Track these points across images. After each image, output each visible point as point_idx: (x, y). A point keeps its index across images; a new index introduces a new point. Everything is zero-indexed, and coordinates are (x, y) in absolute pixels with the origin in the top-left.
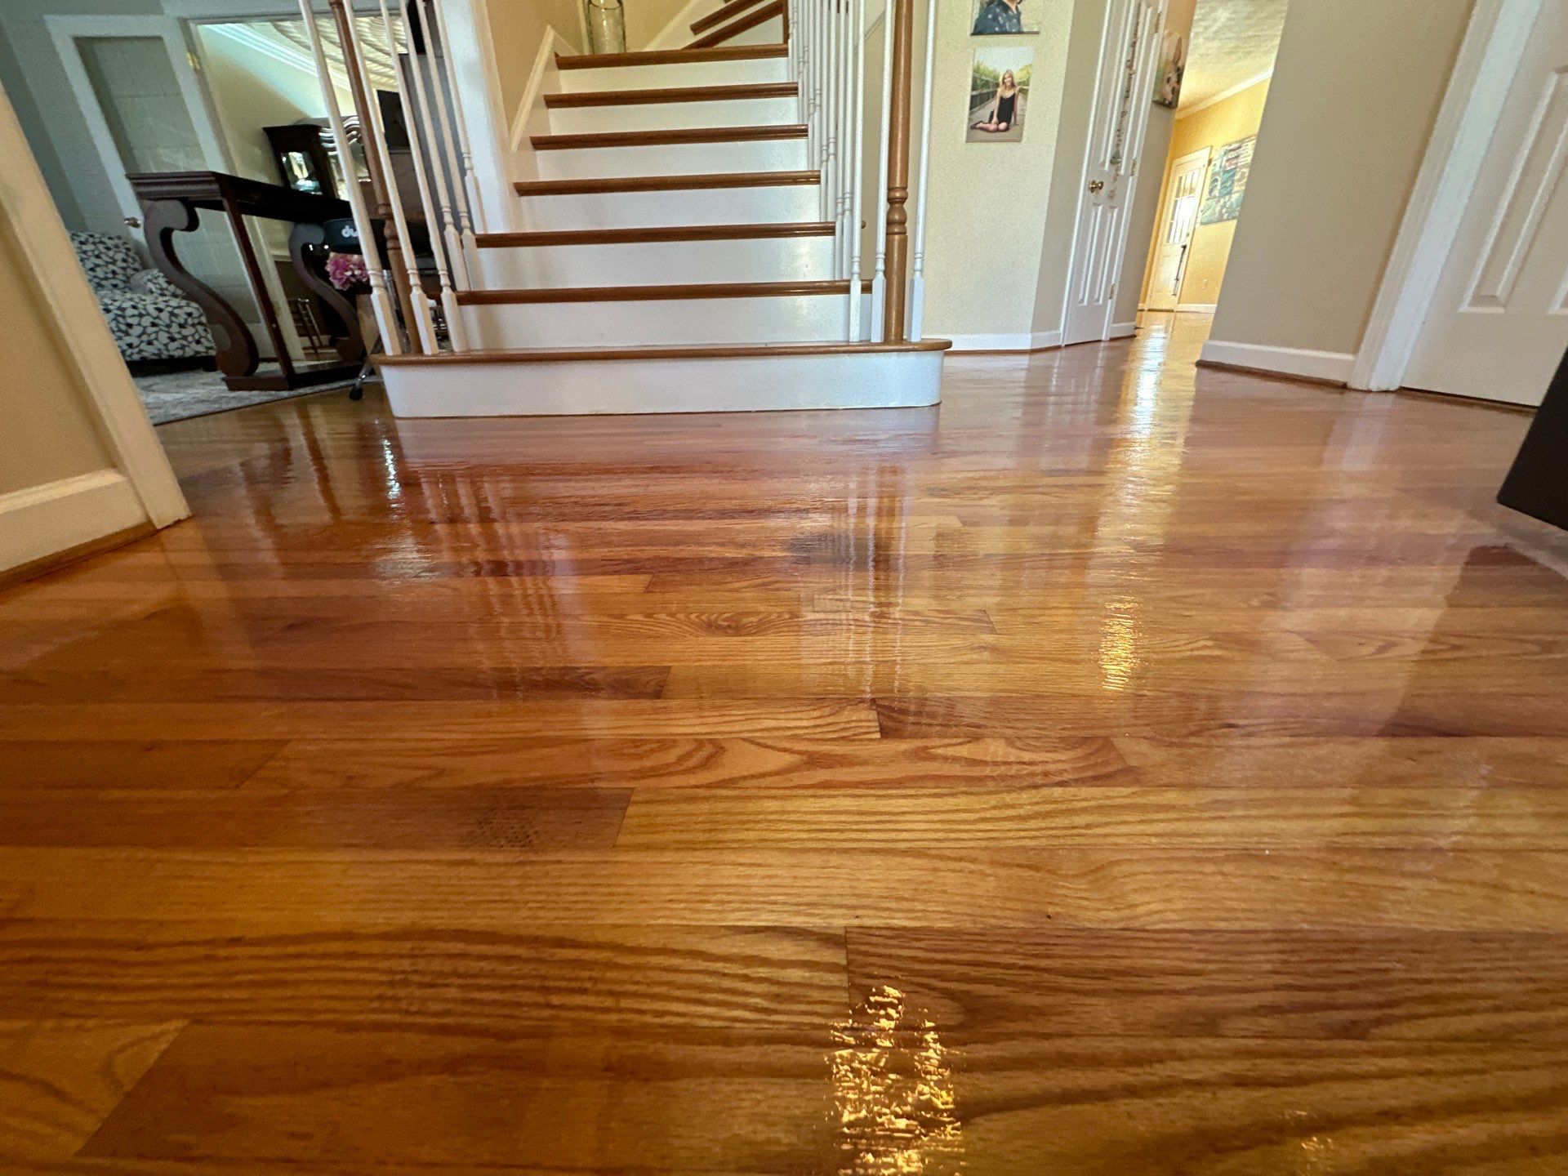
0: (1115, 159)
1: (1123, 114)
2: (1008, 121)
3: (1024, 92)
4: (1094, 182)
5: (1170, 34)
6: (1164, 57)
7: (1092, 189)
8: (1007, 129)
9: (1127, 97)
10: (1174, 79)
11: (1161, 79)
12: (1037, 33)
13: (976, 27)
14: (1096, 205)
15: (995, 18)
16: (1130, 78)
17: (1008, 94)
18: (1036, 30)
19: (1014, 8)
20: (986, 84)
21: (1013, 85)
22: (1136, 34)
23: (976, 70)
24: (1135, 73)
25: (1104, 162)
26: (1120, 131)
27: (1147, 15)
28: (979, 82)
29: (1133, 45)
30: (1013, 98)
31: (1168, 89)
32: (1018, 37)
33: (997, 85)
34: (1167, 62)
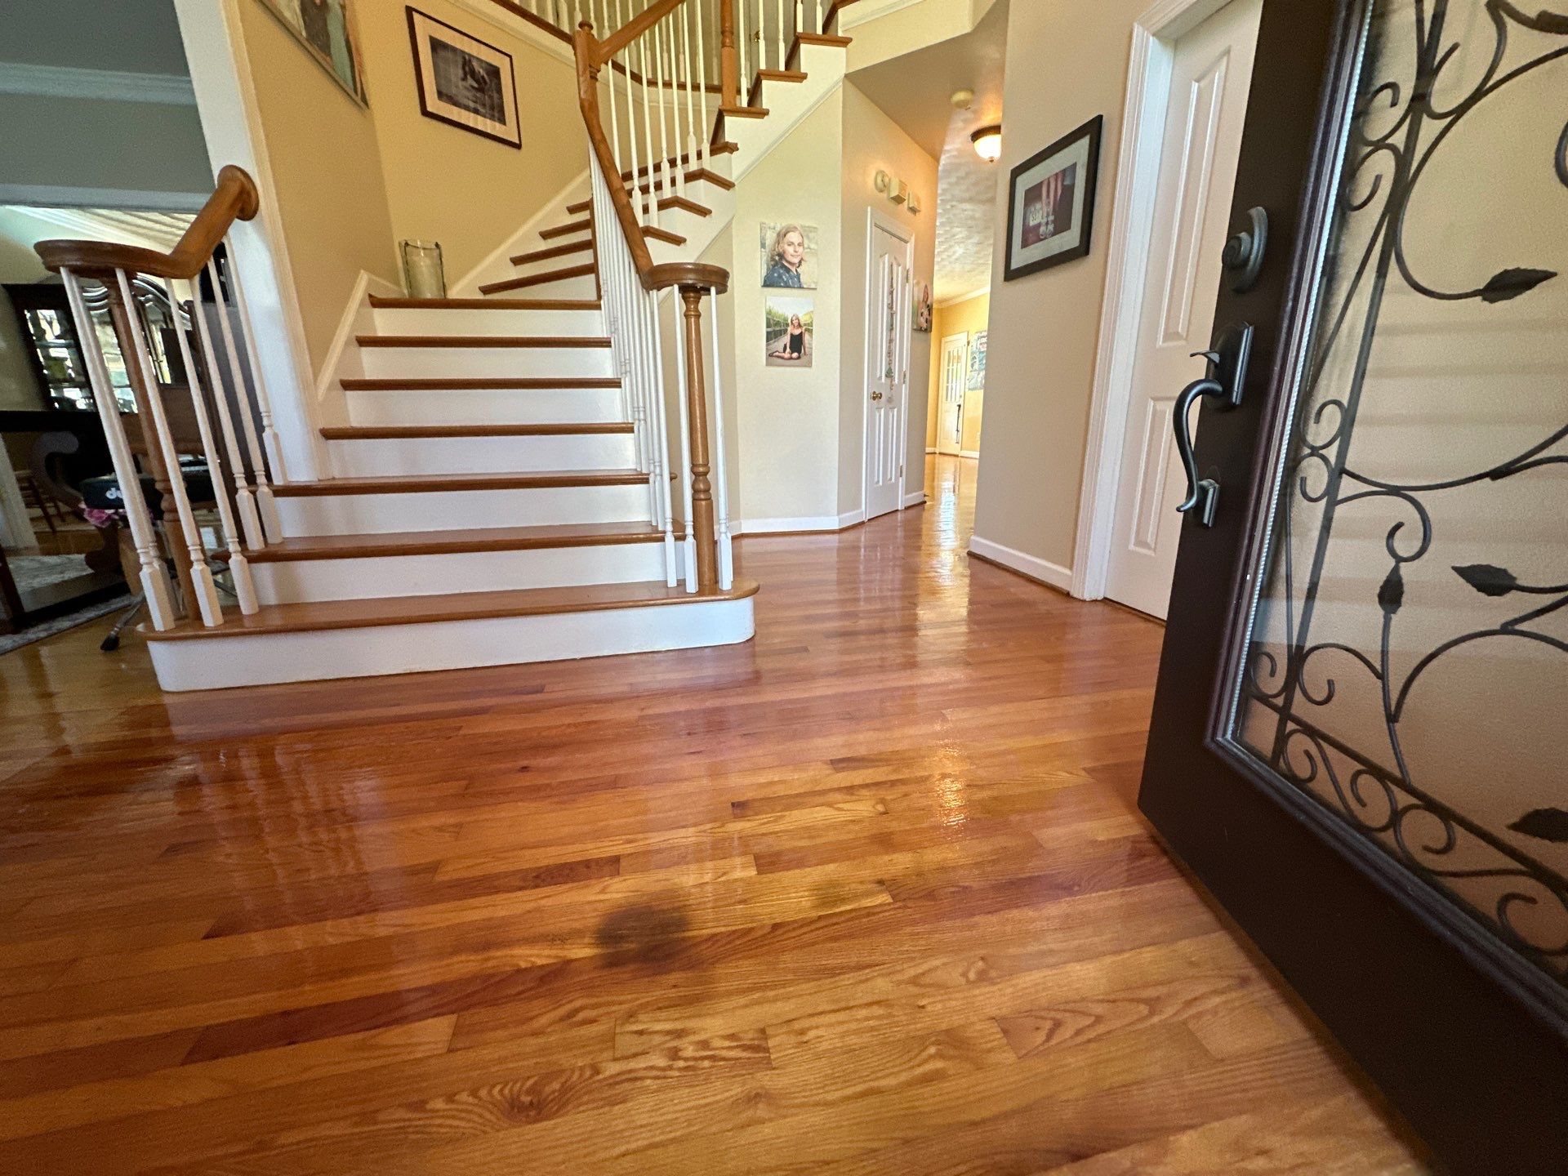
0: (889, 374)
1: (891, 341)
2: (799, 352)
3: (810, 331)
4: (874, 393)
5: (918, 283)
6: (916, 299)
7: (874, 398)
8: (799, 358)
9: (892, 329)
10: (926, 312)
11: (916, 314)
12: (815, 289)
13: (765, 281)
14: (879, 409)
15: (780, 276)
16: (892, 315)
17: (797, 332)
18: (813, 286)
19: (794, 270)
20: (777, 324)
21: (800, 325)
22: (892, 286)
23: (769, 313)
24: (896, 313)
25: (881, 377)
26: (890, 354)
27: (899, 272)
28: (772, 322)
29: (891, 293)
30: (801, 334)
31: (922, 320)
32: (801, 291)
33: (787, 325)
34: (919, 302)
